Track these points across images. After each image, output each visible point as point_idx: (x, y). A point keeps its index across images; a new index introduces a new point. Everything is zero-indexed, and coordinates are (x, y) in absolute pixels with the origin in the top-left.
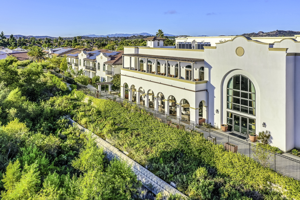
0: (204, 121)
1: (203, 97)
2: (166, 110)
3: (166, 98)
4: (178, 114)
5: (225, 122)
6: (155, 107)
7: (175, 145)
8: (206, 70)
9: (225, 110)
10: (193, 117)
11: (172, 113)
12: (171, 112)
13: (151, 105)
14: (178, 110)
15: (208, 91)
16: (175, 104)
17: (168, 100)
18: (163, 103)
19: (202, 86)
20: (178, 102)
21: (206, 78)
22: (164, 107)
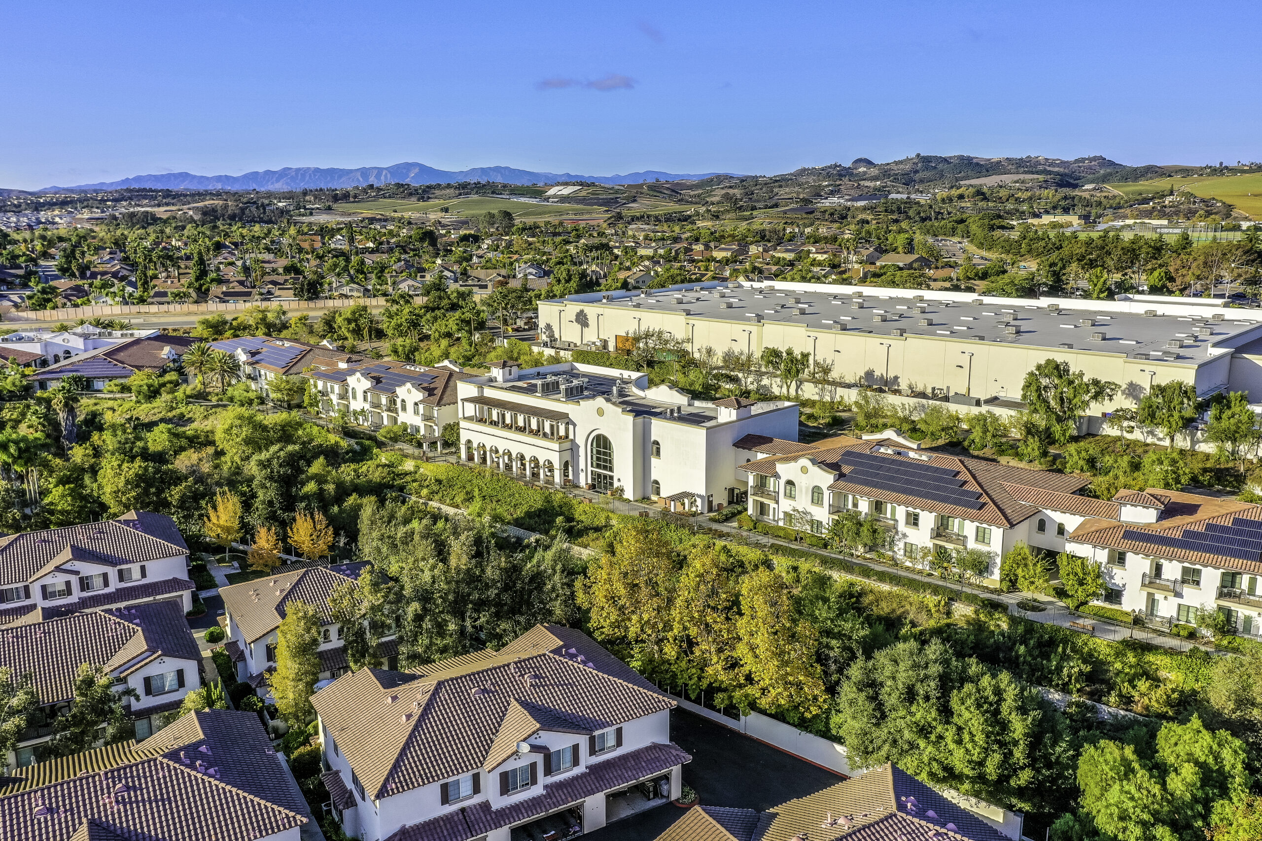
0: (569, 481)
1: (567, 456)
2: (528, 472)
3: (527, 459)
4: (542, 476)
5: (590, 481)
6: (514, 469)
7: (539, 505)
8: (571, 427)
9: (590, 469)
10: (557, 478)
11: (535, 475)
12: (533, 474)
13: (508, 467)
14: (541, 471)
15: (574, 449)
16: (537, 465)
17: (530, 461)
18: (523, 465)
19: (567, 445)
20: (541, 463)
21: (571, 436)
22: (525, 469)
